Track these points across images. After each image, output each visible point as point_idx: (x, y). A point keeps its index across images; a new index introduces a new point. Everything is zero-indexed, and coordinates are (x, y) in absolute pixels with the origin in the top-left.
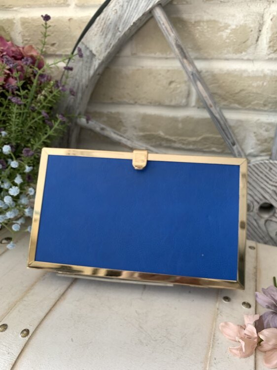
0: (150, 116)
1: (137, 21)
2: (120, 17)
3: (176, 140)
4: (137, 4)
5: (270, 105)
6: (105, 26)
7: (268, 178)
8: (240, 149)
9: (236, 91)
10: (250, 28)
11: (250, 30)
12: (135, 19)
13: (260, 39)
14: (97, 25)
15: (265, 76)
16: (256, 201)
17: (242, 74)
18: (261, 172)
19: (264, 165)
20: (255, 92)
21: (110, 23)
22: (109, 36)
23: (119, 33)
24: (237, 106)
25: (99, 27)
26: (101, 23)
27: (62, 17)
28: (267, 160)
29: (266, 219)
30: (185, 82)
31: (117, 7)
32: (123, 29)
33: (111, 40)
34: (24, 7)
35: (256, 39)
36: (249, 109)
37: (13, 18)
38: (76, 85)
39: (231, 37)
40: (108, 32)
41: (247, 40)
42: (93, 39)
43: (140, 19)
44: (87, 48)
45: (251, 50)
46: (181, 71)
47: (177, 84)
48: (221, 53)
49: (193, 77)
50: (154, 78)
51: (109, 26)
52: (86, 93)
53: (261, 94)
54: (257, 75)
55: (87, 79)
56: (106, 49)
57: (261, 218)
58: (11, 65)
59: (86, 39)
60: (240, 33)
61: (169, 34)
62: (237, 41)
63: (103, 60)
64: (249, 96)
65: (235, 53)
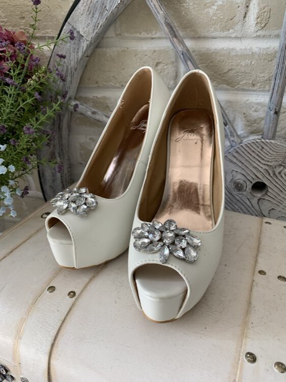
5: (259, 84)
7: (260, 157)
8: (232, 130)
9: (225, 71)
10: (237, 3)
11: (237, 6)
13: (247, 16)
14: (83, 4)
15: (253, 53)
16: (249, 180)
17: (229, 53)
18: (254, 152)
19: (255, 145)
20: (243, 71)
21: (97, 2)
22: (97, 15)
23: (106, 12)
24: (225, 86)
25: (85, 6)
26: (88, 1)
28: (260, 140)
29: (259, 198)
30: (173, 63)
32: (110, 7)
33: (98, 19)
35: (243, 16)
36: (238, 90)
38: (65, 68)
39: (218, 14)
40: (96, 11)
41: (234, 17)
42: (80, 19)
44: (75, 29)
45: (238, 27)
46: (168, 51)
47: (164, 65)
48: (208, 31)
49: (183, 56)
50: (141, 60)
51: (96, 4)
52: (75, 76)
53: (249, 73)
54: (245, 54)
55: (76, 61)
56: (94, 30)
57: (255, 197)
59: (73, 19)
60: (228, 10)
61: (158, 11)
62: (224, 18)
63: (91, 42)
64: (238, 75)
65: (222, 30)
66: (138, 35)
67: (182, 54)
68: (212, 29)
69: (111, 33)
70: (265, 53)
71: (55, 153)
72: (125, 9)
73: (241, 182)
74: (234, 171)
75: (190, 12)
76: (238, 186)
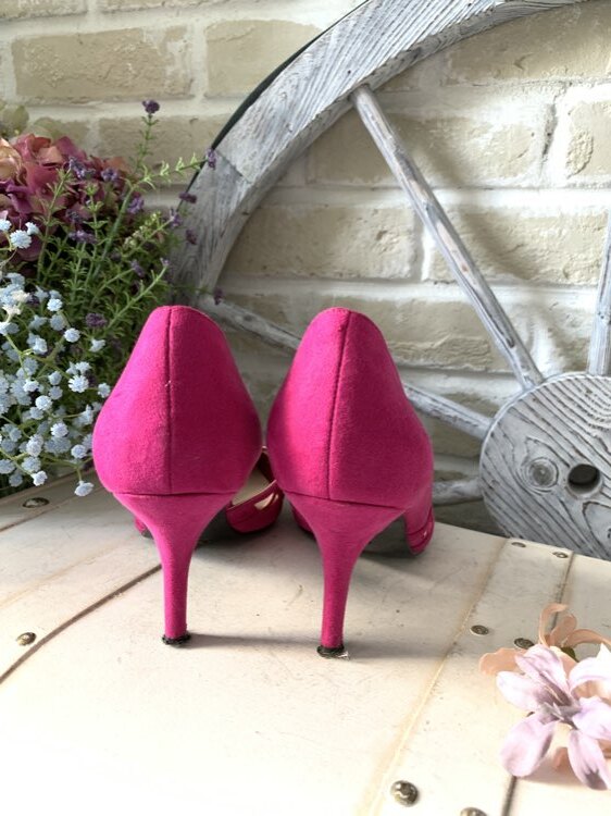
0: (339, 300)
1: (322, 112)
2: (293, 106)
4: (324, 83)
5: (577, 273)
6: (263, 121)
7: (586, 411)
8: (525, 355)
9: (510, 247)
10: (529, 129)
11: (531, 134)
12: (318, 111)
13: (552, 149)
14: (247, 120)
15: (562, 216)
16: (562, 460)
17: (518, 214)
18: (571, 399)
19: (574, 384)
20: (545, 248)
21: (274, 117)
23: (288, 133)
24: (511, 277)
25: (250, 125)
26: (256, 116)
27: (178, 117)
28: (582, 375)
29: (585, 501)
30: (409, 232)
31: (288, 89)
32: (297, 126)
33: (272, 146)
34: (109, 100)
35: (541, 150)
36: (538, 285)
37: (85, 120)
38: (202, 231)
39: (495, 146)
40: (270, 131)
41: (525, 152)
42: (239, 146)
43: (328, 110)
44: (228, 162)
45: (533, 169)
46: (400, 212)
47: (392, 236)
48: (477, 177)
49: (429, 213)
50: (349, 226)
51: (270, 121)
52: (219, 248)
53: (557, 252)
54: (548, 216)
55: (223, 221)
56: (263, 164)
57: (576, 498)
58: (83, 172)
59: (226, 146)
60: (512, 139)
61: (383, 135)
62: (505, 154)
63: (256, 184)
64: (535, 256)
65: (503, 175)
66: (347, 183)
67: (427, 209)
68: (485, 173)
69: (296, 177)
70: (586, 215)
72: (321, 136)
73: (547, 464)
74: (529, 439)
75: (444, 144)
76: (540, 474)
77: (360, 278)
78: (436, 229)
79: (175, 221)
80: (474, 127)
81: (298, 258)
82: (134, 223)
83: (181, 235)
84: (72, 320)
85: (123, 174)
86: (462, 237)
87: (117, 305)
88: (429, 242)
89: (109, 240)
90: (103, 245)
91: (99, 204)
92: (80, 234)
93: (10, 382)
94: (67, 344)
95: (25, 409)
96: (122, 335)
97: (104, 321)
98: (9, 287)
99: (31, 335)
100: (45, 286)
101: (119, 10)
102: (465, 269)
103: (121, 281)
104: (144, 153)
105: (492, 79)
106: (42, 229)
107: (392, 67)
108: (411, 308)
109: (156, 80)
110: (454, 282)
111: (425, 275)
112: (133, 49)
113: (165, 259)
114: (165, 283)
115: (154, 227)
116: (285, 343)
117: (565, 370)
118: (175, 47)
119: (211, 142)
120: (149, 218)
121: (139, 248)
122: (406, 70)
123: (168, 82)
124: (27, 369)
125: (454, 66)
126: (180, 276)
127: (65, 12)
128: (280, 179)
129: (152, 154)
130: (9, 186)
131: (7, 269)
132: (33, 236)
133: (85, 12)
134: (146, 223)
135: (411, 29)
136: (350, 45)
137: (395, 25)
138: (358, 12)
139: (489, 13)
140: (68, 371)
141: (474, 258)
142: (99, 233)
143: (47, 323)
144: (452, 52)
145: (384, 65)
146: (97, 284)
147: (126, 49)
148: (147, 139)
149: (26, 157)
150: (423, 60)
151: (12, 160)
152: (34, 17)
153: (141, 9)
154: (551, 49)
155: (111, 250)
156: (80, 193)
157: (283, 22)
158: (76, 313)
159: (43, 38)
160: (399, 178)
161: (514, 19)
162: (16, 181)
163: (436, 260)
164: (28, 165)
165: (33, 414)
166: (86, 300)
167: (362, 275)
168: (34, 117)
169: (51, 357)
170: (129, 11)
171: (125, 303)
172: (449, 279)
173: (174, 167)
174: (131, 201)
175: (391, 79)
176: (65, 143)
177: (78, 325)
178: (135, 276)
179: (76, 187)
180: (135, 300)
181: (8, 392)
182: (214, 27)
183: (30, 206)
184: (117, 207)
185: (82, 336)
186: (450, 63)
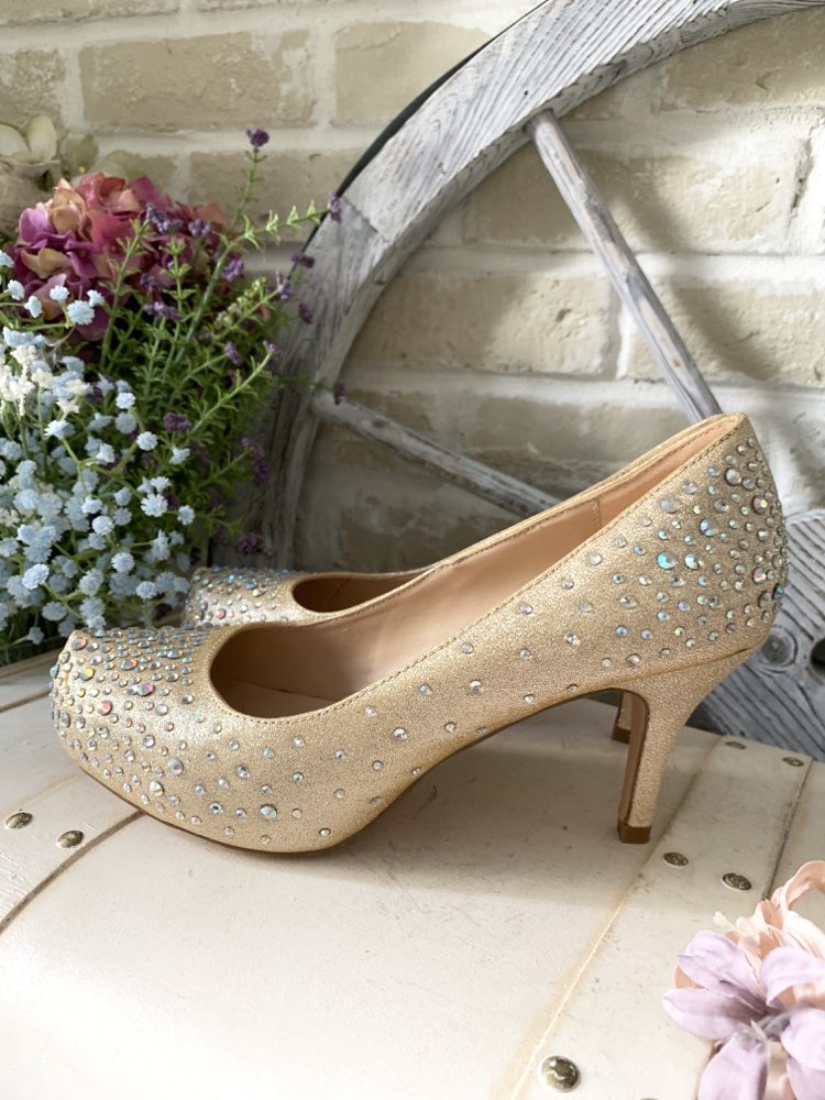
0: (503, 401)
1: (488, 147)
2: (448, 138)
3: (572, 469)
4: (492, 107)
6: (407, 158)
9: (741, 336)
10: (773, 173)
11: (775, 179)
12: (484, 144)
13: (802, 202)
14: (387, 156)
15: (815, 294)
16: (803, 630)
17: (753, 290)
18: (818, 547)
20: (790, 337)
21: (422, 153)
23: (441, 176)
24: (740, 376)
25: (391, 163)
26: (399, 151)
27: (294, 151)
30: (603, 311)
31: (443, 115)
32: (454, 165)
33: (420, 191)
34: (204, 127)
35: (789, 202)
36: (777, 389)
37: (173, 154)
38: (321, 306)
39: (724, 196)
40: (416, 173)
41: (766, 204)
42: (374, 191)
43: (496, 145)
44: (356, 212)
45: (777, 228)
46: (591, 283)
47: (579, 316)
48: (697, 238)
49: (630, 287)
50: (520, 302)
51: (417, 159)
52: (343, 327)
53: (807, 343)
54: (795, 294)
55: (349, 292)
56: (406, 216)
57: (821, 682)
58: (166, 224)
59: (357, 191)
60: (749, 187)
61: (571, 181)
62: (739, 206)
63: (395, 244)
64: (774, 348)
65: (735, 236)
66: (519, 243)
67: (628, 281)
68: (710, 233)
69: (449, 234)
71: (260, 523)
72: (485, 179)
73: (781, 634)
75: (654, 193)
76: (772, 647)
77: (531, 373)
78: (639, 310)
79: (284, 292)
80: (697, 168)
81: (449, 344)
82: (230, 295)
83: (292, 310)
84: (146, 421)
85: (218, 227)
86: (674, 320)
87: (206, 403)
88: (628, 325)
89: (196, 315)
90: (189, 322)
91: (185, 268)
92: (159, 306)
93: (64, 500)
94: (139, 452)
95: (82, 536)
96: (211, 442)
97: (187, 423)
98: (65, 376)
99: (90, 438)
100: (111, 374)
101: (221, 8)
102: (677, 364)
103: (210, 371)
104: (248, 200)
105: (723, 104)
106: (109, 298)
107: (586, 87)
108: (600, 415)
109: (268, 100)
110: (662, 381)
111: (622, 370)
112: (237, 59)
113: (269, 343)
114: (268, 374)
115: (256, 298)
116: (426, 458)
117: (812, 506)
118: (293, 57)
119: (336, 186)
120: (250, 287)
121: (236, 327)
122: (605, 90)
123: (281, 105)
124: (87, 484)
125: (671, 84)
126: (290, 364)
127: (150, 9)
128: (429, 236)
129: (257, 200)
130: (69, 242)
131: (63, 351)
132: (97, 308)
133: (176, 11)
134: (246, 294)
135: (615, 33)
136: (528, 56)
137: (591, 30)
138: (541, 11)
139: (722, 13)
140: (140, 489)
141: (689, 348)
142: (183, 306)
143: (112, 424)
144: (670, 66)
145: (575, 84)
146: (179, 373)
147: (229, 59)
148: (252, 181)
149: (91, 203)
150: (628, 77)
151: (73, 207)
152: (109, 16)
153: (249, 7)
154: (807, 63)
155: (199, 328)
156: (161, 253)
157: (438, 24)
158: (150, 411)
159: (121, 45)
160: (591, 238)
161: (757, 21)
162: (76, 233)
163: (637, 351)
164: (94, 214)
165: (93, 542)
166: (166, 395)
167: (535, 369)
168: (106, 148)
169: (120, 469)
170: (233, 9)
171: (215, 400)
172: (655, 378)
173: (286, 220)
174: (226, 263)
175: (584, 103)
176: (144, 187)
177: (153, 427)
178: (229, 364)
179: (155, 244)
180: (228, 396)
181: (62, 513)
182: (346, 31)
183: (94, 268)
184: (208, 271)
185: (160, 442)
186: (665, 81)
